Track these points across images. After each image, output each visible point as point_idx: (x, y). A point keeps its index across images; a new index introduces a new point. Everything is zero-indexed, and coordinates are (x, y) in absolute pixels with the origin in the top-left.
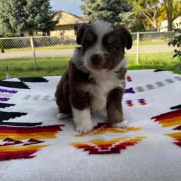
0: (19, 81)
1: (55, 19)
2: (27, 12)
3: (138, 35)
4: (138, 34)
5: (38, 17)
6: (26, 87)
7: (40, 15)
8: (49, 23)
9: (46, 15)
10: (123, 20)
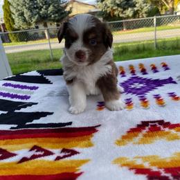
0: (38, 74)
1: (68, 9)
2: (41, 4)
3: (155, 20)
4: (155, 18)
5: (51, 8)
6: (48, 82)
7: (53, 6)
8: (63, 13)
9: (58, 6)
10: (137, 5)
